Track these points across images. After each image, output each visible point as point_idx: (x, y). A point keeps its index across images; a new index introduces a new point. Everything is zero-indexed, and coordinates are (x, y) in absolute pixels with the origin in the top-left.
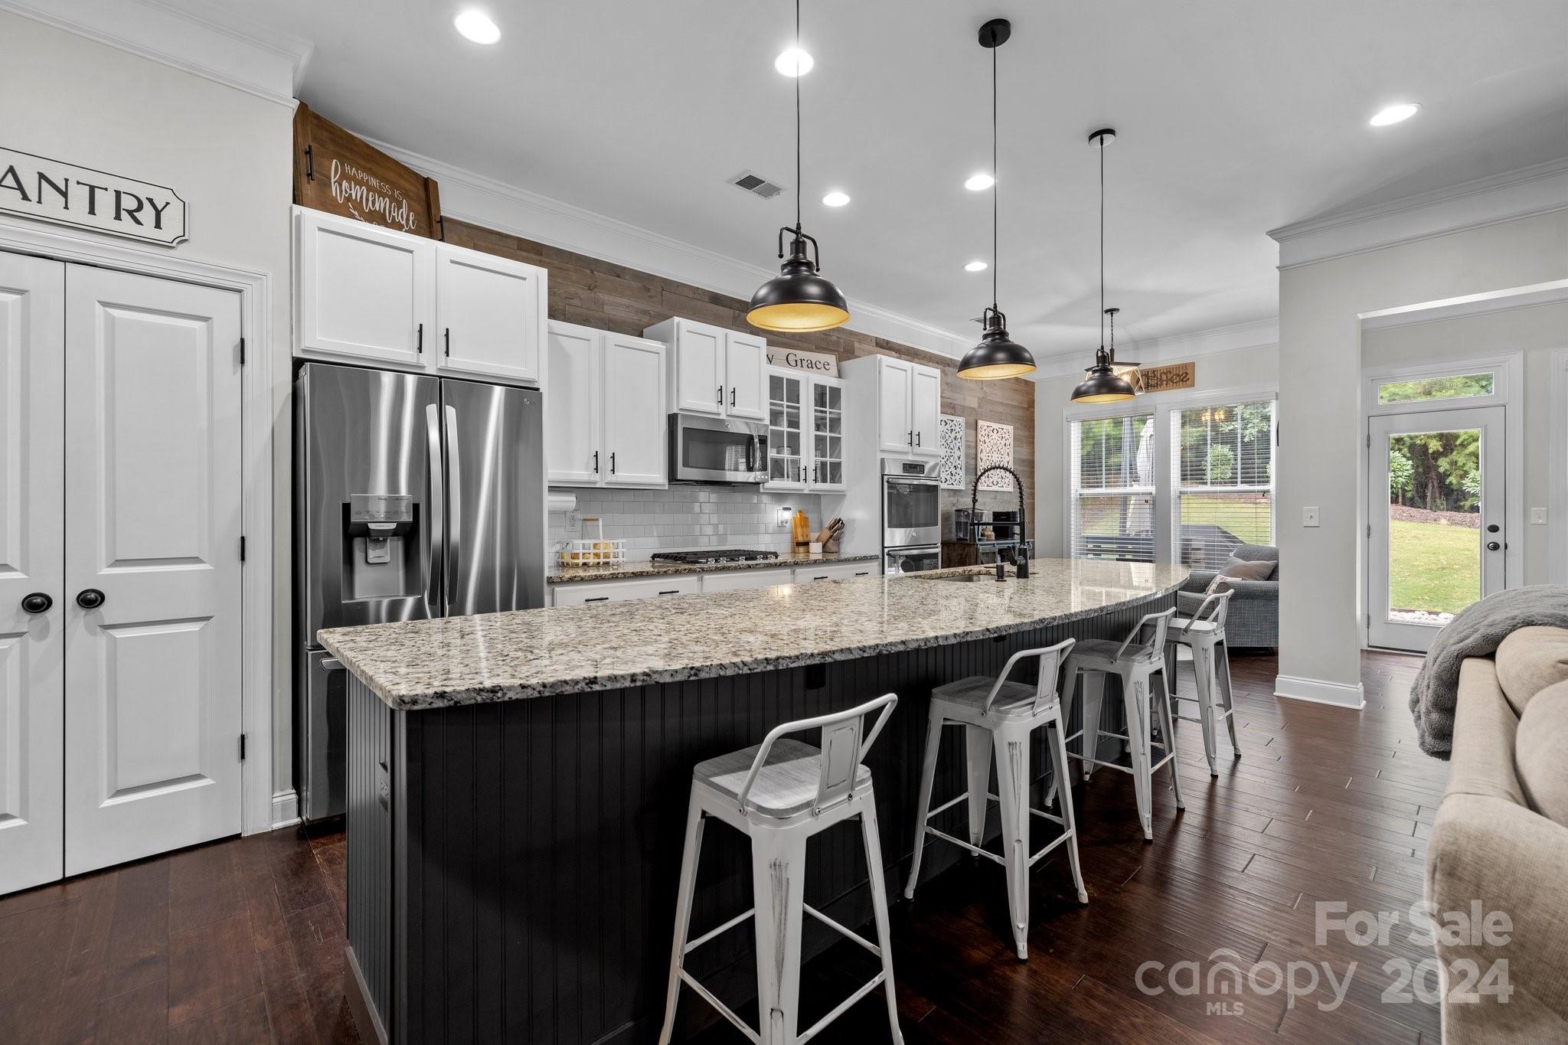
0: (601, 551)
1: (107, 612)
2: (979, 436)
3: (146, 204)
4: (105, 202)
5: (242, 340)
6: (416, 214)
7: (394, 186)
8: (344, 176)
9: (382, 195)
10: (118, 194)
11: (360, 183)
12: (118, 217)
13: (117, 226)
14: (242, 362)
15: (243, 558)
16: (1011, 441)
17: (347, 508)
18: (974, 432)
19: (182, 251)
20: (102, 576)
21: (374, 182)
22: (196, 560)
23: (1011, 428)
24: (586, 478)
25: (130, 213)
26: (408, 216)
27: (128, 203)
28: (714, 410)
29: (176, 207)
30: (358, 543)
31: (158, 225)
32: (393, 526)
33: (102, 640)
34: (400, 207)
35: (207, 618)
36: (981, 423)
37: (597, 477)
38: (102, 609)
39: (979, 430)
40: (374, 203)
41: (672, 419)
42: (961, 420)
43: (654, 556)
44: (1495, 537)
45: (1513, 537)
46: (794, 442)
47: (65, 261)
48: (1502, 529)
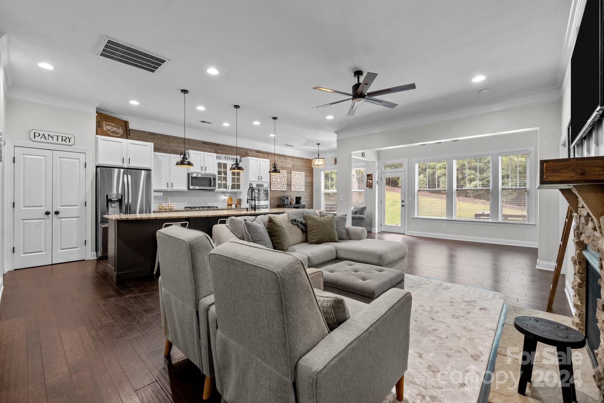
0: (169, 206)
1: (60, 215)
2: (292, 176)
3: (67, 138)
4: (60, 138)
5: (86, 163)
6: (123, 130)
7: (118, 124)
8: (107, 125)
9: (115, 127)
10: (62, 137)
11: (110, 126)
12: (62, 141)
13: (62, 143)
14: (86, 167)
15: (86, 206)
16: (304, 177)
17: (107, 196)
18: (290, 174)
19: (74, 147)
20: (59, 208)
21: (113, 124)
22: (76, 206)
23: (304, 173)
24: (165, 189)
25: (64, 140)
27: (64, 138)
28: (200, 172)
29: (73, 138)
30: (109, 203)
31: (70, 142)
32: (117, 199)
33: (59, 220)
34: (119, 129)
35: (79, 217)
36: (292, 172)
37: (168, 188)
38: (59, 214)
39: (292, 174)
40: (113, 129)
41: (189, 174)
42: (286, 171)
43: (185, 208)
44: (403, 203)
45: (406, 203)
46: (225, 179)
47: (53, 150)
48: (404, 201)
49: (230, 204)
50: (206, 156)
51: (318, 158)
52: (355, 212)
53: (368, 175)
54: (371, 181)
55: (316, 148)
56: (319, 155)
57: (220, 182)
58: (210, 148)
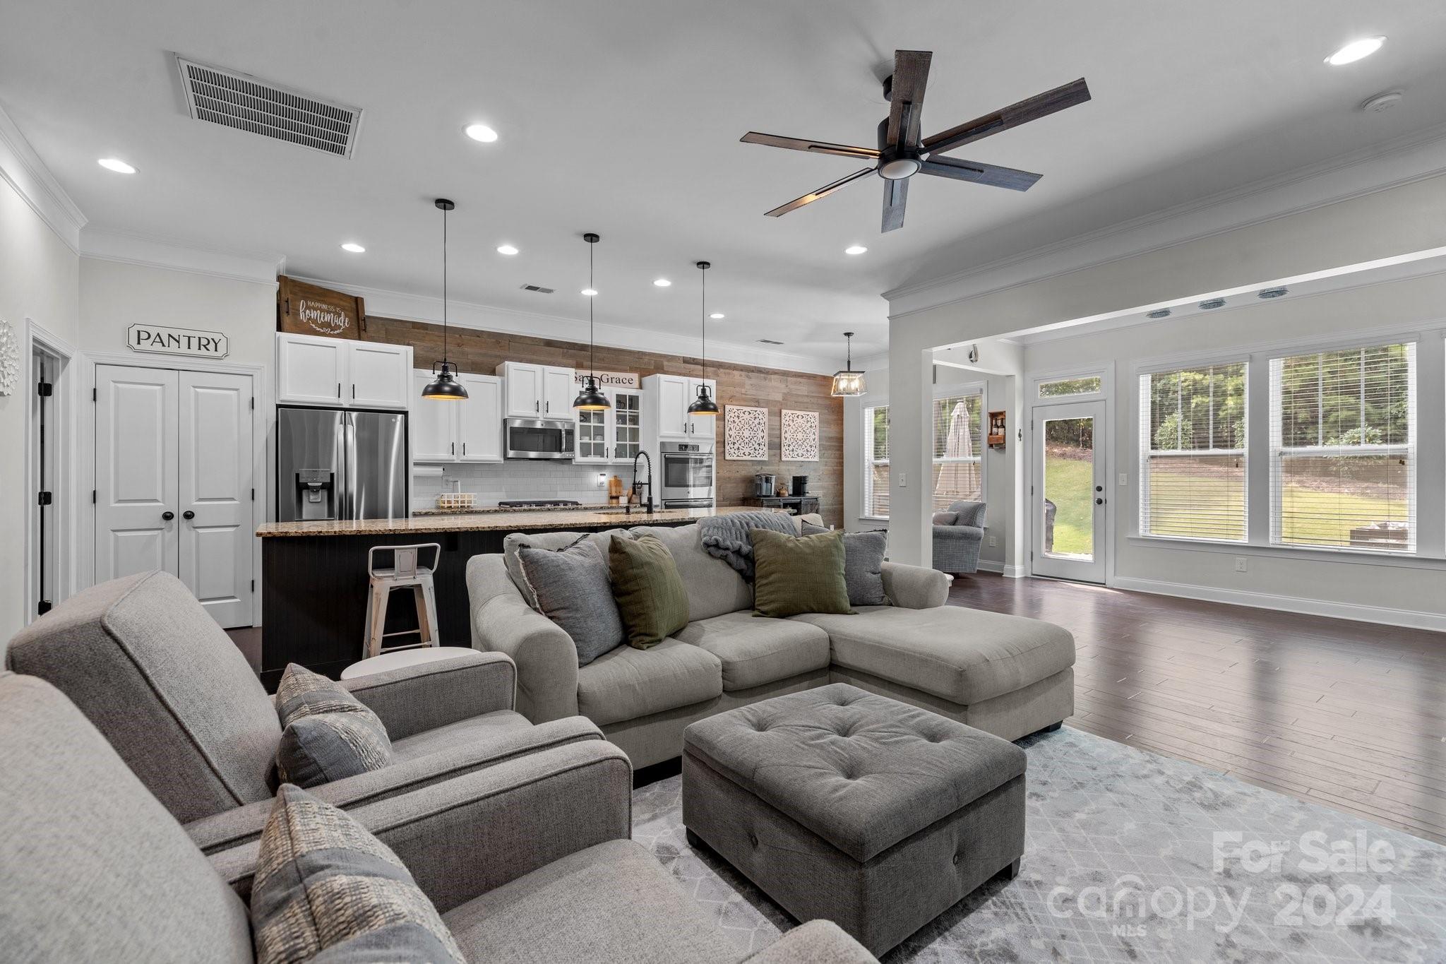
0: (460, 499)
1: (195, 521)
2: (783, 421)
3: (211, 341)
4: (194, 342)
5: (253, 398)
6: (350, 318)
7: (336, 306)
8: (308, 308)
9: (329, 312)
10: (200, 338)
11: (315, 309)
12: (200, 349)
13: (199, 352)
14: (253, 408)
15: (253, 499)
16: (817, 423)
17: (298, 475)
18: (778, 418)
19: (226, 361)
20: (193, 505)
21: (324, 307)
22: (232, 499)
23: (816, 414)
24: (447, 458)
25: (204, 346)
26: (345, 320)
27: (204, 342)
28: (534, 415)
29: (224, 340)
30: (305, 493)
31: (216, 350)
32: (320, 484)
33: (193, 533)
34: (340, 316)
35: (237, 526)
36: (784, 412)
37: (454, 457)
38: (193, 519)
39: (783, 417)
40: (324, 318)
41: (505, 422)
42: (765, 410)
43: (500, 504)
44: (1101, 495)
45: (1109, 494)
46: (600, 432)
47: (178, 370)
48: (1103, 489)
49: (614, 494)
50: (547, 375)
51: (849, 371)
52: (952, 519)
53: (993, 416)
54: (1001, 431)
55: (842, 345)
56: (849, 362)
57: (586, 440)
58: (564, 355)
